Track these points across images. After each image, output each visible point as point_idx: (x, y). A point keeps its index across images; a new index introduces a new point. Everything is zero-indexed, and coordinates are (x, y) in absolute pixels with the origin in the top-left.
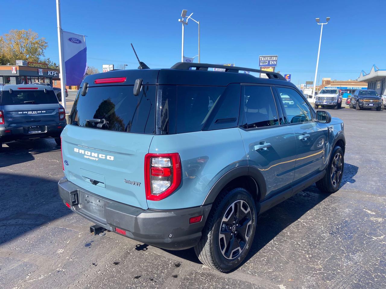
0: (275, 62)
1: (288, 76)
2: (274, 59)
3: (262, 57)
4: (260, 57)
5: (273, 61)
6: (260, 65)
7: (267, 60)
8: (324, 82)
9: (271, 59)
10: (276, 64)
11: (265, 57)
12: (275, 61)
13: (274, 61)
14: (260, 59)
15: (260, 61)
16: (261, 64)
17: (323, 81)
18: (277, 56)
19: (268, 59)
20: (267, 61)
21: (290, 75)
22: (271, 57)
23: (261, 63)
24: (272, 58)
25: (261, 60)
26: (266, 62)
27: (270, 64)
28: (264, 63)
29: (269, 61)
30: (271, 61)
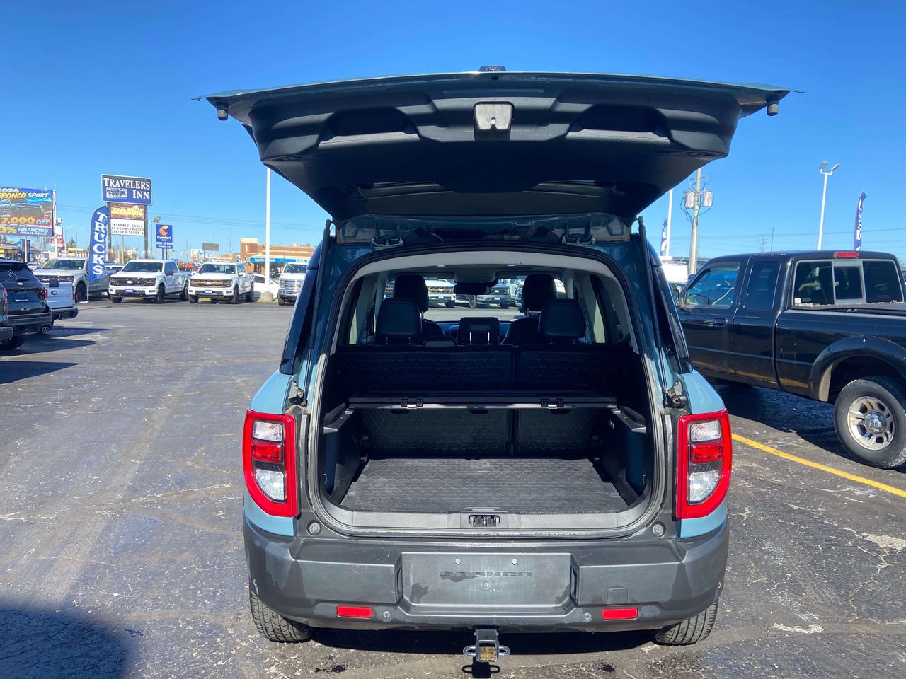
0: (144, 193)
1: (166, 228)
2: (143, 187)
3: (110, 177)
4: (104, 177)
5: (140, 190)
6: (105, 198)
7: (124, 187)
8: (246, 246)
9: (134, 184)
10: (148, 198)
11: (119, 178)
12: (146, 191)
13: (143, 190)
14: (104, 182)
15: (104, 188)
16: (108, 196)
17: (243, 245)
18: (149, 181)
19: (127, 184)
20: (125, 190)
21: (170, 227)
22: (135, 180)
23: (108, 193)
24: (137, 185)
25: (106, 185)
26: (123, 193)
27: (134, 197)
28: (117, 192)
29: (130, 191)
30: (134, 191)
